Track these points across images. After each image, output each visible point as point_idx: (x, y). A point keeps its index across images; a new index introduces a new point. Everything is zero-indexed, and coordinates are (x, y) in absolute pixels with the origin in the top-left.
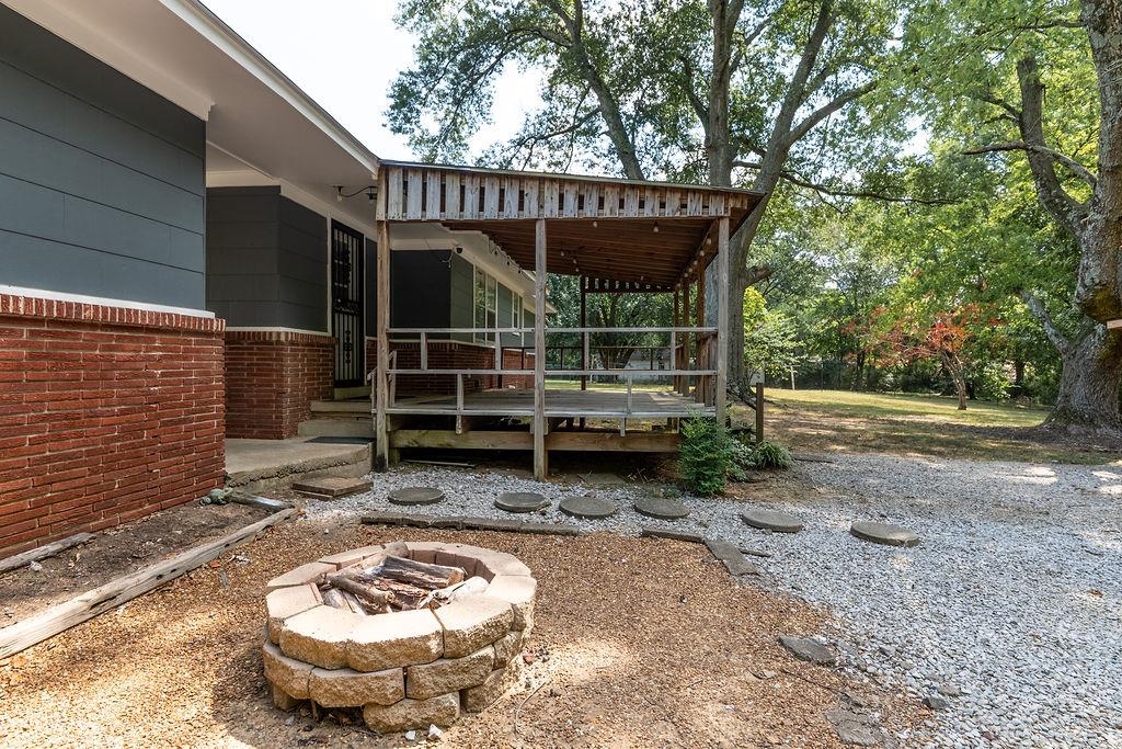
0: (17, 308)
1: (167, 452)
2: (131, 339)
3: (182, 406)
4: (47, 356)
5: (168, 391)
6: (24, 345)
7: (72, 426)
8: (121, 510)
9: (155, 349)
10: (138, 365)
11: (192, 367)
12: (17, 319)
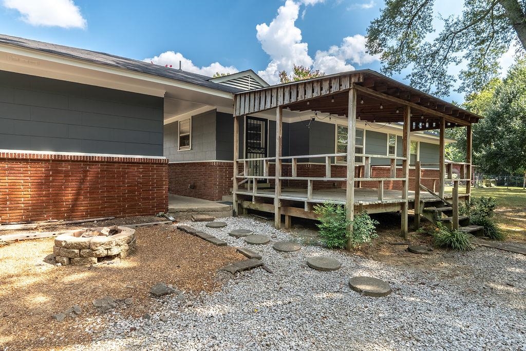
0: (96, 159)
1: (144, 199)
2: (131, 166)
3: (151, 185)
4: (106, 171)
5: (144, 181)
6: (99, 168)
7: (112, 189)
8: (127, 213)
9: (140, 169)
10: (134, 173)
11: (155, 174)
12: (96, 162)
